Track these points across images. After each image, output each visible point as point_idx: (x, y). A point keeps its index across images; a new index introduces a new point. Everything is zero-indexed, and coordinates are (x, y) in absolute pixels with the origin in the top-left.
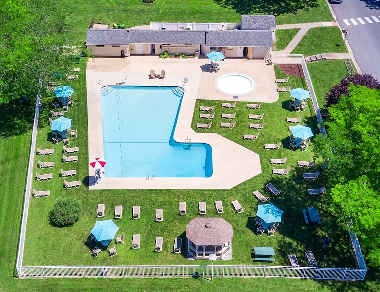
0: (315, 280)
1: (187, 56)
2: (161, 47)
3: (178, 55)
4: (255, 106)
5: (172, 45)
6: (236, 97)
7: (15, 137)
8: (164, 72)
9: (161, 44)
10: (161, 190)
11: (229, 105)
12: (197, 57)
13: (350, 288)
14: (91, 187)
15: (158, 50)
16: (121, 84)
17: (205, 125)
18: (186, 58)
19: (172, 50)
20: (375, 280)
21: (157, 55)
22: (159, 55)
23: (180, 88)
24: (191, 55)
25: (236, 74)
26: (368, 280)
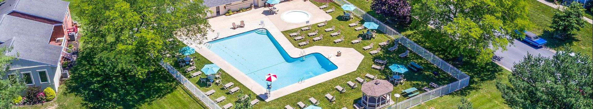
0: (447, 95)
1: (246, 10)
2: (225, 7)
3: (239, 11)
4: (323, 24)
5: (233, 3)
6: (308, 22)
7: (169, 95)
8: (242, 22)
9: (225, 5)
10: (316, 86)
11: (307, 28)
12: (253, 9)
13: (466, 92)
14: (267, 100)
15: (222, 11)
16: (216, 38)
17: (304, 43)
18: (245, 11)
19: (233, 8)
20: (474, 83)
21: (222, 15)
22: (224, 14)
23: (261, 29)
24: (248, 8)
25: (290, 11)
26: (471, 85)
